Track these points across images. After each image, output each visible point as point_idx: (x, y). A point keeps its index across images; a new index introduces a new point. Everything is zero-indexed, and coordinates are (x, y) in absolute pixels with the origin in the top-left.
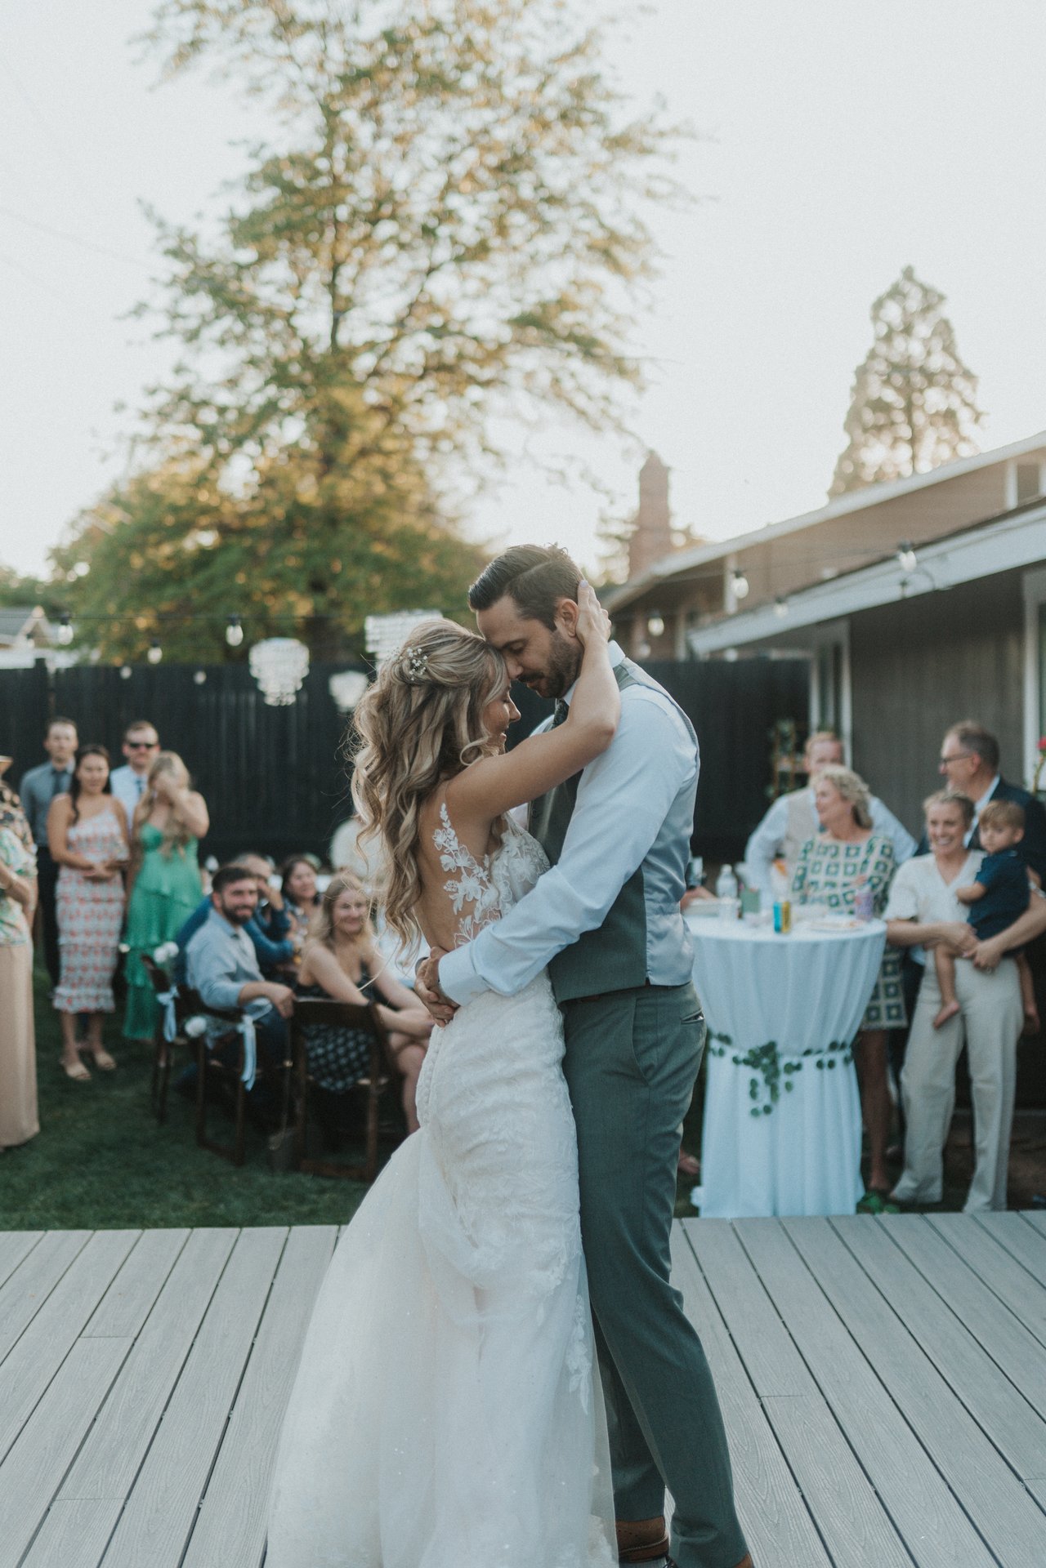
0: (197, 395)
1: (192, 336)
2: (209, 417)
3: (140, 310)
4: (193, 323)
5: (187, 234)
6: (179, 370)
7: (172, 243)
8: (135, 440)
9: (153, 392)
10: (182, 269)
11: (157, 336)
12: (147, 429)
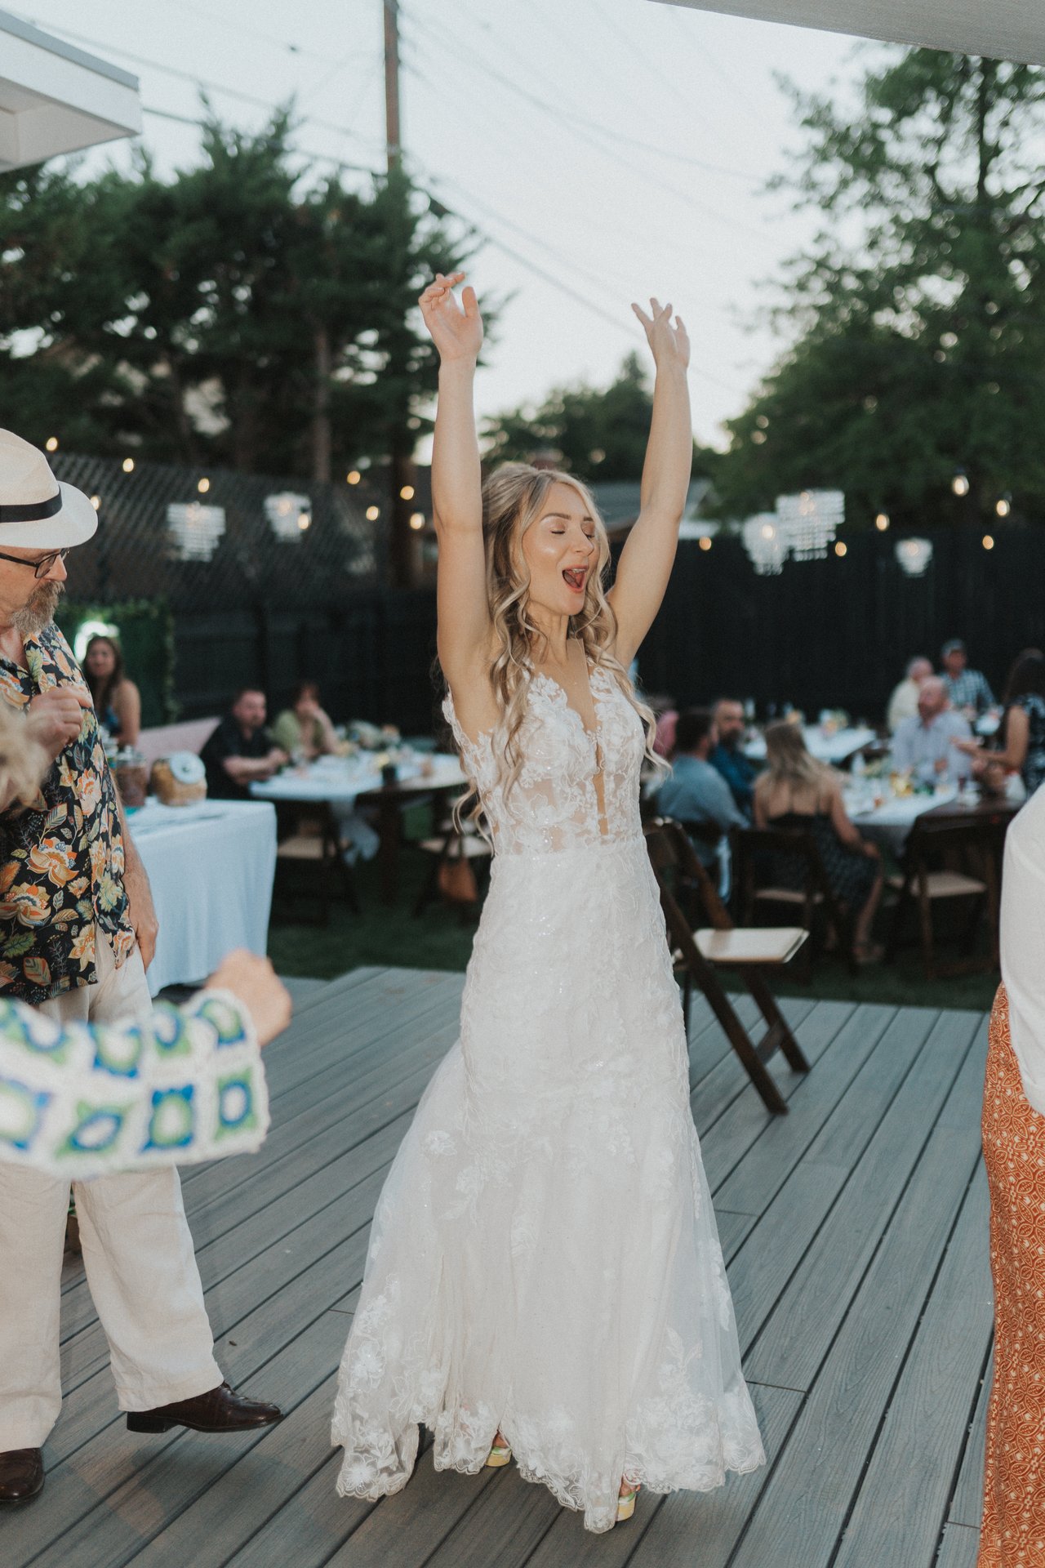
0: (837, 262)
1: (828, 204)
2: (850, 283)
3: (775, 184)
4: (829, 190)
5: (824, 102)
6: (820, 237)
7: (807, 113)
8: (776, 311)
9: (789, 263)
10: (818, 137)
11: (796, 207)
12: (786, 301)
